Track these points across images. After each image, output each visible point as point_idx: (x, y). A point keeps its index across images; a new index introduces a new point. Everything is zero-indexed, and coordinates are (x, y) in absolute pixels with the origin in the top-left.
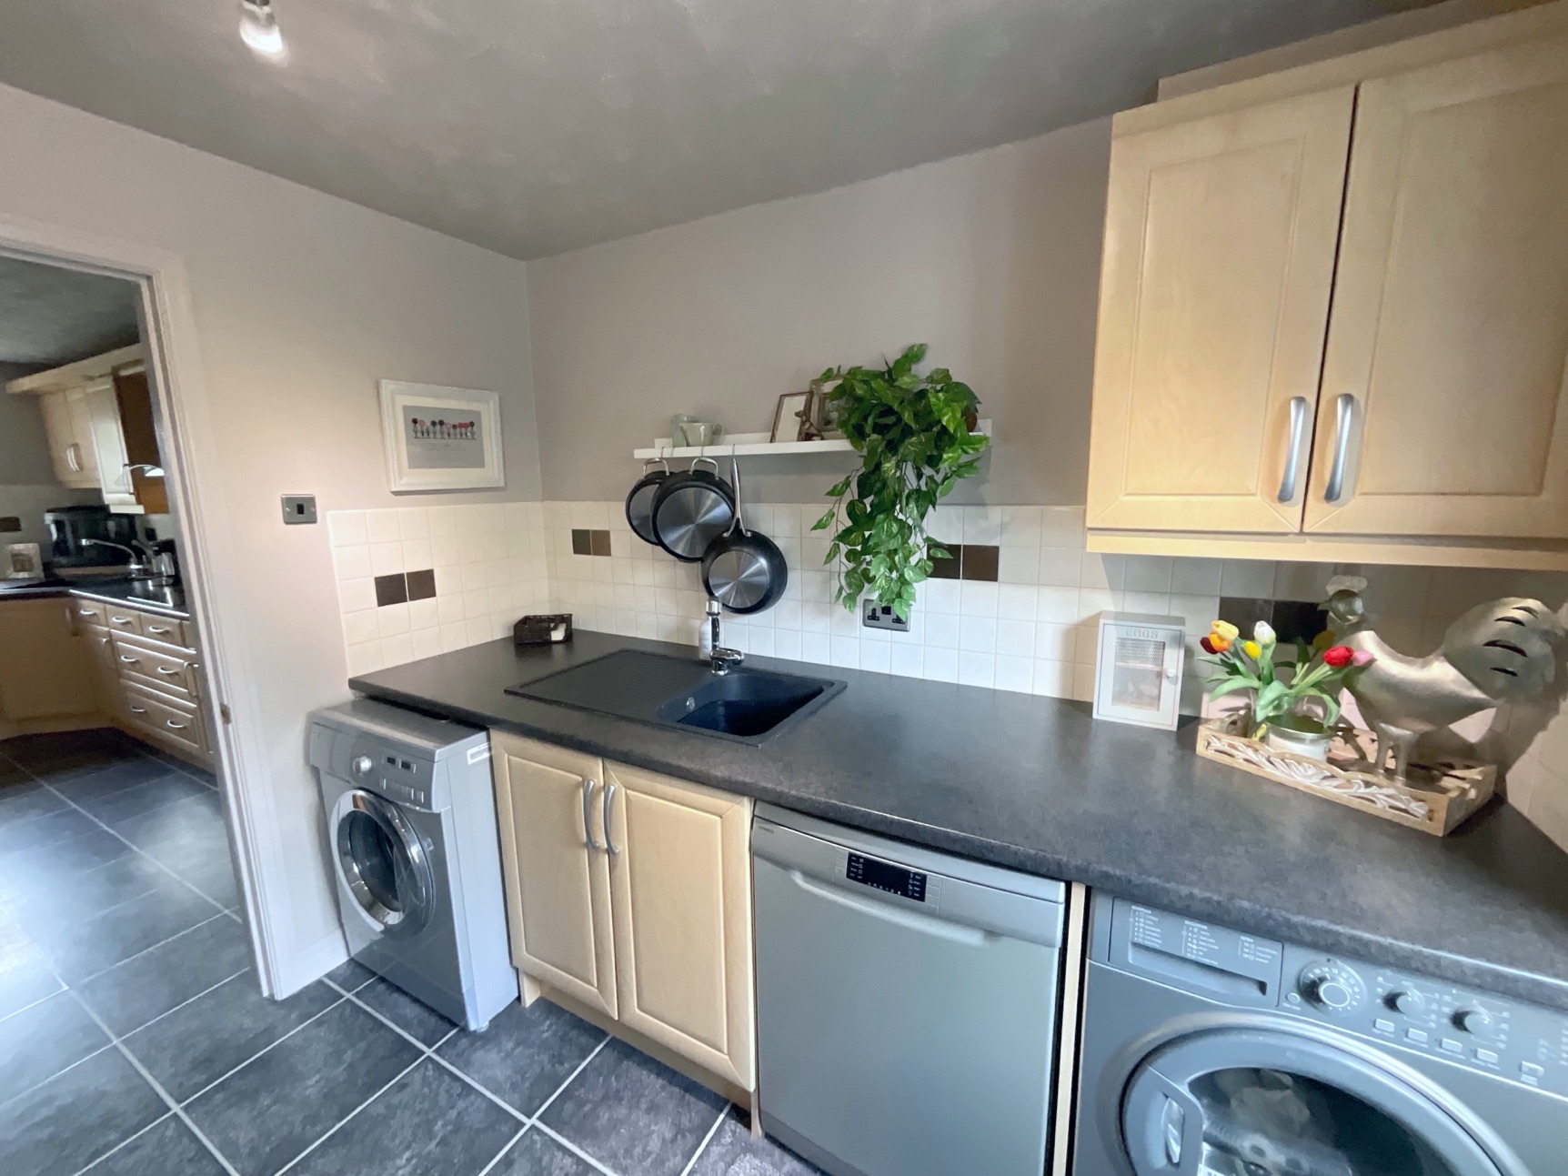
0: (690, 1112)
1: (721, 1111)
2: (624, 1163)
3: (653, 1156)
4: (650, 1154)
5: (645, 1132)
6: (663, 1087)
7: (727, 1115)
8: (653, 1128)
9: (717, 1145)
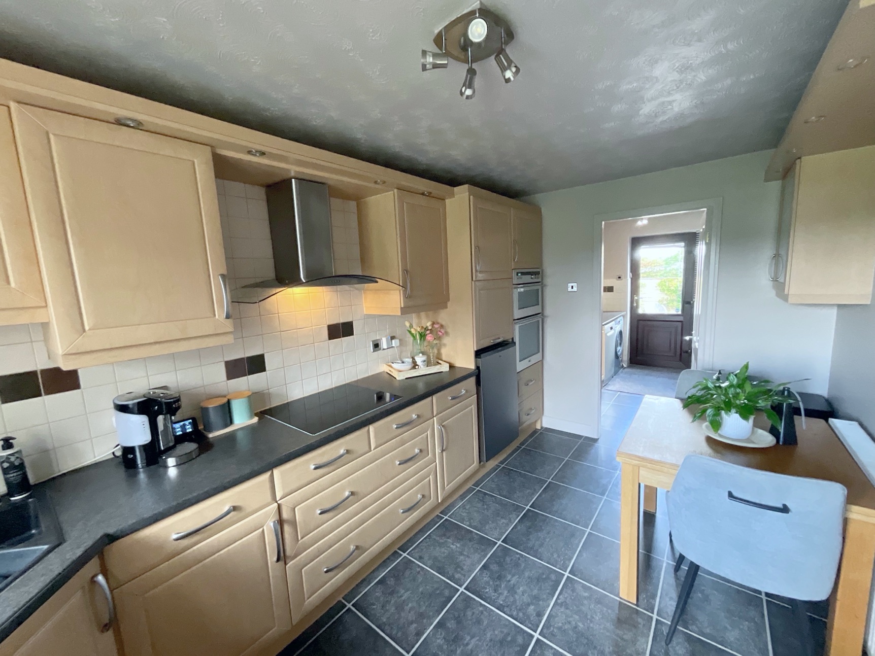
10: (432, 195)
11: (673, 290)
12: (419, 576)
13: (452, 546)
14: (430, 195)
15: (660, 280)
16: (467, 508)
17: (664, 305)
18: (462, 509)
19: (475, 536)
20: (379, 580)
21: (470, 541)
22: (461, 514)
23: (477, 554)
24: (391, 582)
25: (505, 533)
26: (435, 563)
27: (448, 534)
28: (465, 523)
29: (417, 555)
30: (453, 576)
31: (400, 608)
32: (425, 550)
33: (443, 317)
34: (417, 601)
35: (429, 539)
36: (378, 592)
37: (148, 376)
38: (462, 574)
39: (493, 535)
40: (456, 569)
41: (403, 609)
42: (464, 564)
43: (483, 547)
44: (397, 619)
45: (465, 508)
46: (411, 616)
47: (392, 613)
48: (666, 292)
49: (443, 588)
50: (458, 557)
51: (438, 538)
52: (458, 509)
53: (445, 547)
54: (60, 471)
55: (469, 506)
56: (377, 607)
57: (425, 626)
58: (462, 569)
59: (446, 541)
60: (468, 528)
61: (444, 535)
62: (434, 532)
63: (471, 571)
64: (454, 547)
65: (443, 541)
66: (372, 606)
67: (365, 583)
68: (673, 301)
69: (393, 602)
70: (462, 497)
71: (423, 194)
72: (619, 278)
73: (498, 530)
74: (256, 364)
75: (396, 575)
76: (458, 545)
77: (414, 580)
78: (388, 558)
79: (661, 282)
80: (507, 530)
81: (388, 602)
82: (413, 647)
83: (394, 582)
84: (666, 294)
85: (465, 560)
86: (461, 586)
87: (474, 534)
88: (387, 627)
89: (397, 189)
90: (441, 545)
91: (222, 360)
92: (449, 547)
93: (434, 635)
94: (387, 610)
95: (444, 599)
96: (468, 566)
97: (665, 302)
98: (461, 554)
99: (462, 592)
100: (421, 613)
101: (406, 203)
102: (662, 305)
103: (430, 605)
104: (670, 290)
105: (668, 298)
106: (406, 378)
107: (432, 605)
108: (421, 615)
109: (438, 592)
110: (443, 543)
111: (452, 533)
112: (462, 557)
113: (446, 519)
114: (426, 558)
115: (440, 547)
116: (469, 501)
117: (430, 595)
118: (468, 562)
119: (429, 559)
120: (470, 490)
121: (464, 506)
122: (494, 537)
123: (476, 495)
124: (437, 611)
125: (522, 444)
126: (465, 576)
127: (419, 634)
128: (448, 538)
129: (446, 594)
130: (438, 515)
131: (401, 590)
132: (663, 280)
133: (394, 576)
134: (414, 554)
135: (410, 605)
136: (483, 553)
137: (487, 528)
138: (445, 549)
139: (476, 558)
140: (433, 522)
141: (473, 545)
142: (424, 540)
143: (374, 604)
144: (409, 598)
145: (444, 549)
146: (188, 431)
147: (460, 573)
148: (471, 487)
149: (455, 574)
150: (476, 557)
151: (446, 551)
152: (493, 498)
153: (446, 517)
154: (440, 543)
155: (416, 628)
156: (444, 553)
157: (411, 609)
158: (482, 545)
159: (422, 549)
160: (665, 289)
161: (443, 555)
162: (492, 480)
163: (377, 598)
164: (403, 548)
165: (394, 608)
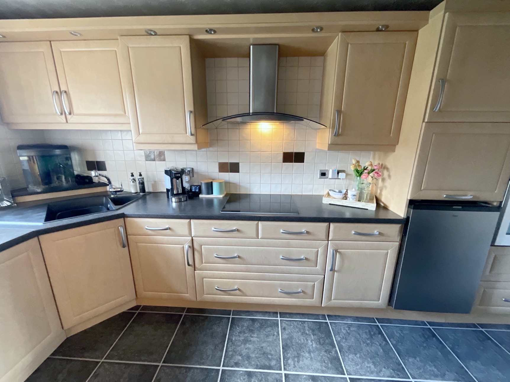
10: (389, 29)
12: (271, 337)
13: (309, 341)
14: (386, 29)
16: (351, 329)
18: (346, 326)
19: (333, 352)
20: (253, 319)
21: (326, 351)
22: (341, 329)
23: (319, 364)
24: (257, 325)
25: (362, 375)
26: (288, 341)
27: (316, 332)
28: (337, 336)
29: (284, 325)
30: (288, 359)
31: (246, 341)
32: (291, 327)
33: (391, 160)
34: (255, 348)
35: (302, 324)
36: (246, 323)
37: (186, 161)
38: (294, 364)
39: (349, 366)
40: (295, 357)
41: (245, 344)
42: (303, 361)
43: (330, 365)
44: (238, 345)
45: (349, 328)
46: (244, 352)
47: (240, 340)
49: (275, 358)
50: (305, 352)
51: (307, 328)
52: (343, 324)
53: (305, 338)
54: (159, 190)
55: (354, 329)
56: (238, 329)
57: (243, 364)
58: (298, 362)
59: (310, 335)
60: (335, 342)
61: (313, 331)
62: (309, 323)
63: (302, 369)
64: (311, 343)
65: (307, 332)
66: (237, 327)
67: (247, 314)
69: (246, 335)
70: (357, 319)
71: (378, 30)
73: (358, 367)
74: (234, 168)
75: (263, 324)
76: (314, 345)
77: (267, 336)
78: (269, 312)
80: (365, 375)
81: (245, 333)
82: (228, 367)
83: (258, 327)
85: (307, 359)
86: (285, 369)
87: (334, 350)
88: (230, 343)
89: (343, 32)
90: (304, 333)
91: (217, 161)
92: (307, 340)
93: (241, 374)
94: (240, 336)
95: (268, 364)
96: (304, 364)
98: (309, 352)
99: (282, 374)
100: (250, 356)
101: (351, 44)
103: (257, 358)
106: (330, 204)
107: (259, 359)
108: (248, 358)
109: (270, 357)
110: (307, 334)
111: (319, 334)
112: (307, 355)
113: (327, 322)
114: (287, 332)
115: (301, 335)
116: (359, 326)
117: (264, 353)
118: (307, 362)
119: (287, 334)
120: (372, 320)
121: (351, 326)
122: (348, 368)
123: (371, 327)
124: (257, 365)
125: (482, 326)
126: (295, 367)
127: (237, 364)
128: (313, 335)
129: (273, 363)
130: (325, 315)
131: (256, 334)
133: (261, 324)
134: (283, 323)
135: (250, 346)
136: (324, 369)
137: (350, 356)
138: (303, 339)
139: (316, 366)
140: (317, 316)
141: (325, 356)
142: (298, 322)
143: (239, 327)
144: (254, 342)
145: (303, 337)
146: (197, 191)
147: (294, 362)
148: (373, 318)
149: (291, 359)
150: (318, 365)
151: (302, 340)
152: (384, 343)
153: (328, 321)
154: (304, 332)
155: (239, 360)
156: (300, 340)
157: (249, 349)
158: (331, 364)
159: (291, 325)
161: (297, 341)
162: (402, 329)
163: (243, 326)
164: (282, 315)
165: (243, 338)
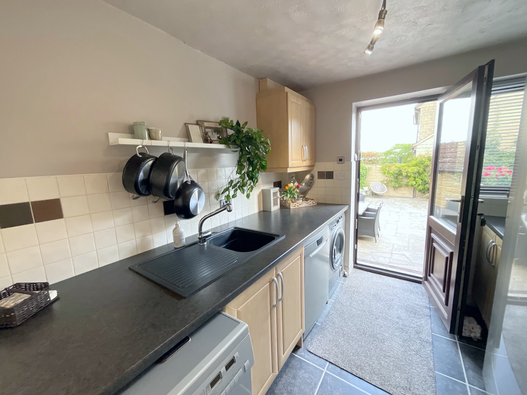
0: (295, 365)
1: (294, 356)
2: (313, 385)
3: (310, 375)
4: (309, 376)
5: (303, 379)
6: (286, 375)
7: (296, 354)
8: (301, 377)
9: (305, 357)
11: (391, 173)
15: (383, 166)
17: (385, 184)
48: (386, 174)
68: (391, 181)
72: (341, 160)
79: (383, 167)
84: (386, 176)
97: (385, 182)
102: (383, 185)
104: (390, 173)
105: (387, 179)
132: (384, 166)
160: (386, 172)
